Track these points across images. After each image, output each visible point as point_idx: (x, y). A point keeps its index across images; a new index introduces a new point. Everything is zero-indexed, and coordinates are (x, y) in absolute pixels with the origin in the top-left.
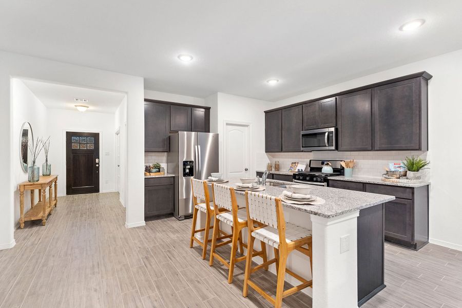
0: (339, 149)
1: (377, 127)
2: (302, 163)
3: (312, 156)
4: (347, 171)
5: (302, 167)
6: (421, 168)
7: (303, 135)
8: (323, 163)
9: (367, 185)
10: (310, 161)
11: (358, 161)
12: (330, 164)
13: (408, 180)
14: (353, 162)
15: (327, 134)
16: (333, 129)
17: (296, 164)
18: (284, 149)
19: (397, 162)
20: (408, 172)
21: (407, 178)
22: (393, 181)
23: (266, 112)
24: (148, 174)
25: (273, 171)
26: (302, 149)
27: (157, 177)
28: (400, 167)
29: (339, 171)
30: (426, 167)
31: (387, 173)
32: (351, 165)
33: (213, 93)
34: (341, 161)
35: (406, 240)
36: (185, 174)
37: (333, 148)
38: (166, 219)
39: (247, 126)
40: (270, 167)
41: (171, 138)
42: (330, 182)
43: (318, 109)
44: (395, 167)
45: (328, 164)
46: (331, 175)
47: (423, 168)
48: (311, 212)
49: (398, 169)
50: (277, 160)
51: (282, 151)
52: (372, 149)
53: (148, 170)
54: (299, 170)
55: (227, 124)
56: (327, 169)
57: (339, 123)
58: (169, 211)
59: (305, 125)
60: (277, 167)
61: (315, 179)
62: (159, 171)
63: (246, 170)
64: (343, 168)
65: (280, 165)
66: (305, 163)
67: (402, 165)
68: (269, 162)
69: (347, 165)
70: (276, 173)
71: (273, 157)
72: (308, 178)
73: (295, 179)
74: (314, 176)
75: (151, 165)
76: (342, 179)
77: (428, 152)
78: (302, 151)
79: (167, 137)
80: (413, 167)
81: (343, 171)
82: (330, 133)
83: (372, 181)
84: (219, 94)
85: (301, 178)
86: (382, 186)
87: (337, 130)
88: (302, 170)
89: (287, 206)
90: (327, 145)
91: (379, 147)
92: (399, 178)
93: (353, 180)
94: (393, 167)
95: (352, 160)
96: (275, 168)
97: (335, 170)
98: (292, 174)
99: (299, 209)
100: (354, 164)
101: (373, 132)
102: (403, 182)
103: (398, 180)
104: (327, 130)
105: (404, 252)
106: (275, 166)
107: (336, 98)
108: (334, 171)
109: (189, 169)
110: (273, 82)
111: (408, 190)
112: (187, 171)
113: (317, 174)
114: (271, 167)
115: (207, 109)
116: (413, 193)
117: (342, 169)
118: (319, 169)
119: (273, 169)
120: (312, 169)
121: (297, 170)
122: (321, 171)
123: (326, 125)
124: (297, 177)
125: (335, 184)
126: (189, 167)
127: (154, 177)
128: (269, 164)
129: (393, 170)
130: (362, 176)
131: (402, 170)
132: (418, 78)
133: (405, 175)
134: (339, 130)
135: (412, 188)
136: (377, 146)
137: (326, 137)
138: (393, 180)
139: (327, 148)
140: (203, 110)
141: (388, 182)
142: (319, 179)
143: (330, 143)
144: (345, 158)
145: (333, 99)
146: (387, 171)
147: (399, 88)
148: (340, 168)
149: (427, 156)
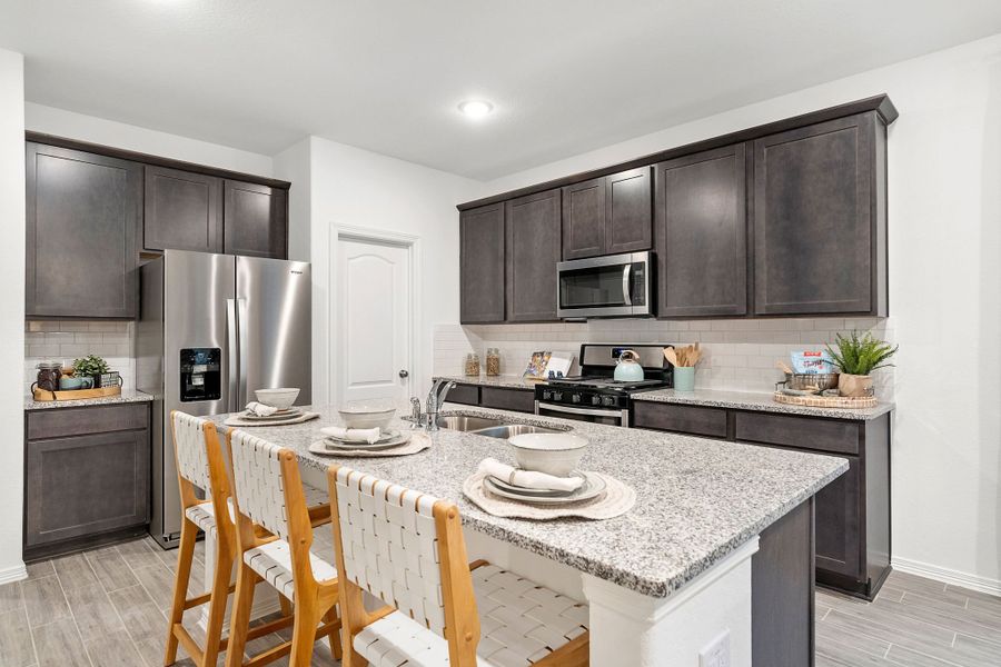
0: (660, 314)
1: (762, 250)
2: (561, 353)
3: (586, 333)
4: (681, 374)
5: (560, 365)
6: (875, 363)
7: (564, 274)
8: (616, 354)
9: (738, 415)
10: (583, 347)
11: (708, 346)
12: (637, 356)
13: (844, 399)
14: (696, 348)
15: (627, 271)
16: (643, 257)
17: (546, 358)
18: (511, 315)
19: (810, 348)
20: (843, 377)
21: (841, 395)
22: (807, 402)
23: (463, 209)
24: (46, 395)
25: (483, 379)
26: (560, 313)
27: (81, 403)
28: (819, 362)
29: (660, 376)
30: (885, 361)
31: (787, 381)
32: (692, 358)
33: (298, 139)
34: (666, 347)
35: (845, 572)
36: (188, 394)
37: (645, 309)
38: (116, 548)
39: (406, 245)
40: (472, 366)
41: (146, 271)
42: (638, 408)
43: (603, 199)
44: (807, 364)
45: (629, 356)
46: (640, 388)
47: (880, 364)
48: (587, 565)
49: (816, 368)
50: (493, 345)
51: (505, 320)
52: (750, 312)
53: (49, 379)
54: (552, 373)
55: (342, 236)
56: (628, 371)
57: (660, 238)
58: (129, 519)
59: (568, 244)
60: (494, 367)
61: (595, 400)
62: (98, 385)
63: (403, 375)
64: (671, 366)
65: (501, 360)
66: (569, 355)
67: (824, 356)
68: (472, 352)
69: (682, 359)
70: (488, 383)
71: (484, 338)
72: (576, 398)
73: (542, 400)
74: (593, 391)
75: (66, 364)
76: (669, 399)
77: (889, 320)
78: (561, 320)
79: (132, 269)
80: (857, 362)
81: (669, 374)
82: (636, 266)
83: (751, 404)
84: (316, 143)
85: (558, 396)
86: (779, 419)
87: (654, 259)
88: (560, 374)
89: (489, 529)
90: (628, 302)
91: (767, 308)
92: (820, 394)
93: (701, 399)
94: (801, 363)
95: (694, 345)
96: (488, 368)
97: (650, 373)
98: (531, 385)
99: (538, 547)
100: (700, 354)
101: (751, 264)
102: (832, 405)
103: (818, 399)
104: (627, 259)
105: (841, 610)
106: (488, 365)
107: (652, 169)
108: (647, 376)
109: (206, 375)
110: (477, 110)
111: (849, 428)
112: (199, 381)
113: (600, 384)
114: (477, 365)
115: (281, 190)
116: (862, 437)
117: (666, 371)
118: (607, 371)
119: (483, 372)
120: (589, 371)
121: (546, 375)
122: (613, 377)
123: (626, 246)
124: (547, 395)
125: (652, 413)
126: (203, 368)
127: (68, 404)
128: (470, 356)
129: (802, 370)
130: (721, 389)
131: (824, 370)
132: (867, 115)
133: (835, 385)
134: (661, 258)
135: (860, 423)
136: (762, 304)
137: (626, 279)
138: (807, 399)
139: (628, 310)
140: (268, 190)
141: (793, 407)
142: (607, 401)
143: (635, 298)
144: (673, 339)
145: (645, 170)
146: (788, 375)
147: (819, 139)
148: (661, 366)
149: (887, 332)
